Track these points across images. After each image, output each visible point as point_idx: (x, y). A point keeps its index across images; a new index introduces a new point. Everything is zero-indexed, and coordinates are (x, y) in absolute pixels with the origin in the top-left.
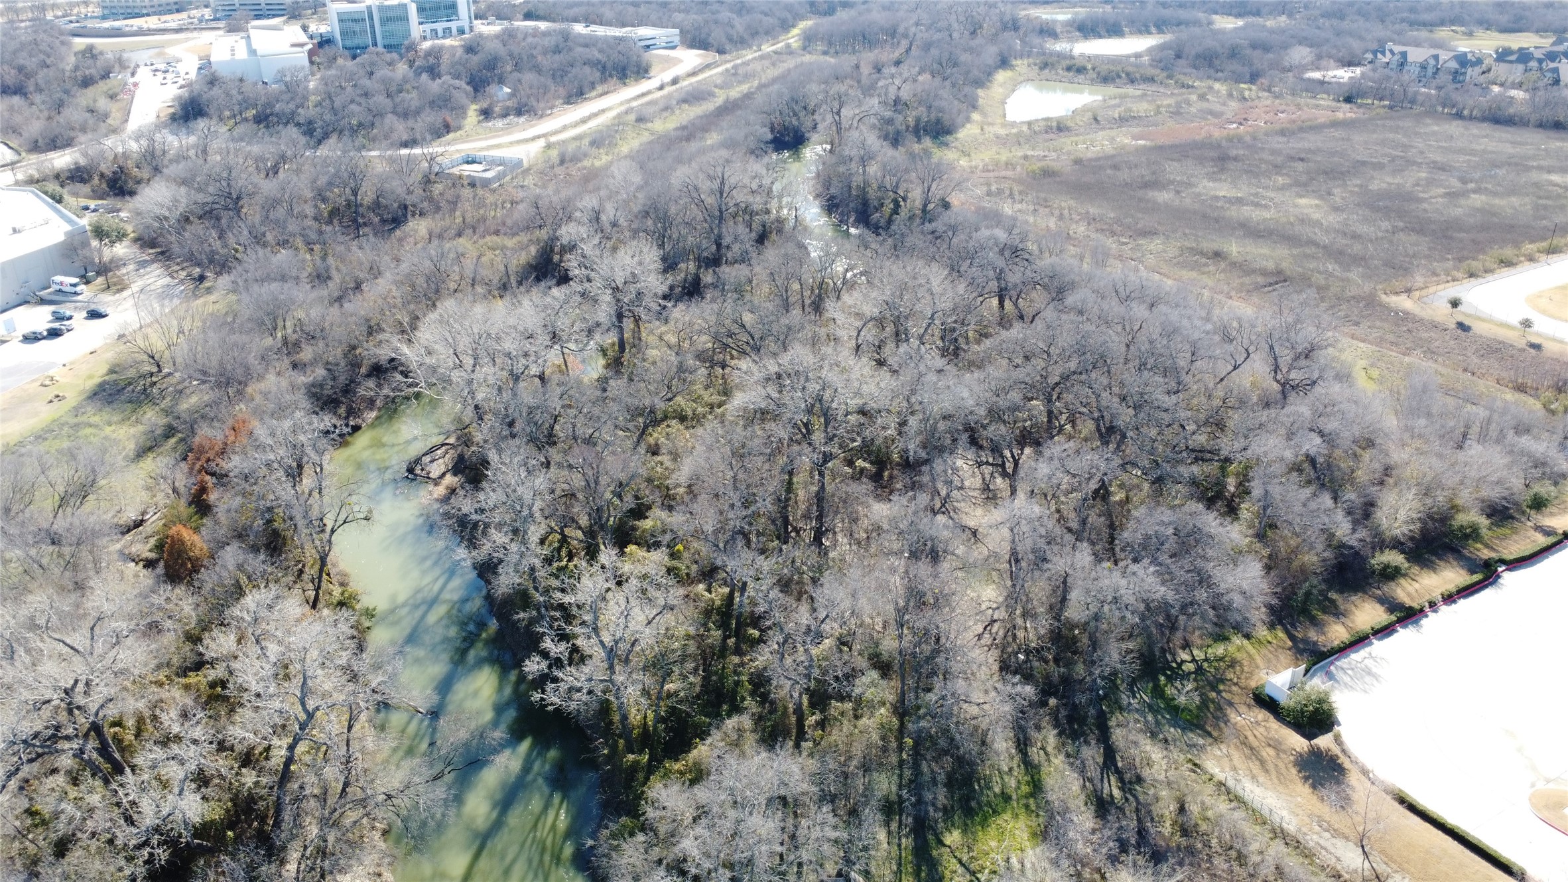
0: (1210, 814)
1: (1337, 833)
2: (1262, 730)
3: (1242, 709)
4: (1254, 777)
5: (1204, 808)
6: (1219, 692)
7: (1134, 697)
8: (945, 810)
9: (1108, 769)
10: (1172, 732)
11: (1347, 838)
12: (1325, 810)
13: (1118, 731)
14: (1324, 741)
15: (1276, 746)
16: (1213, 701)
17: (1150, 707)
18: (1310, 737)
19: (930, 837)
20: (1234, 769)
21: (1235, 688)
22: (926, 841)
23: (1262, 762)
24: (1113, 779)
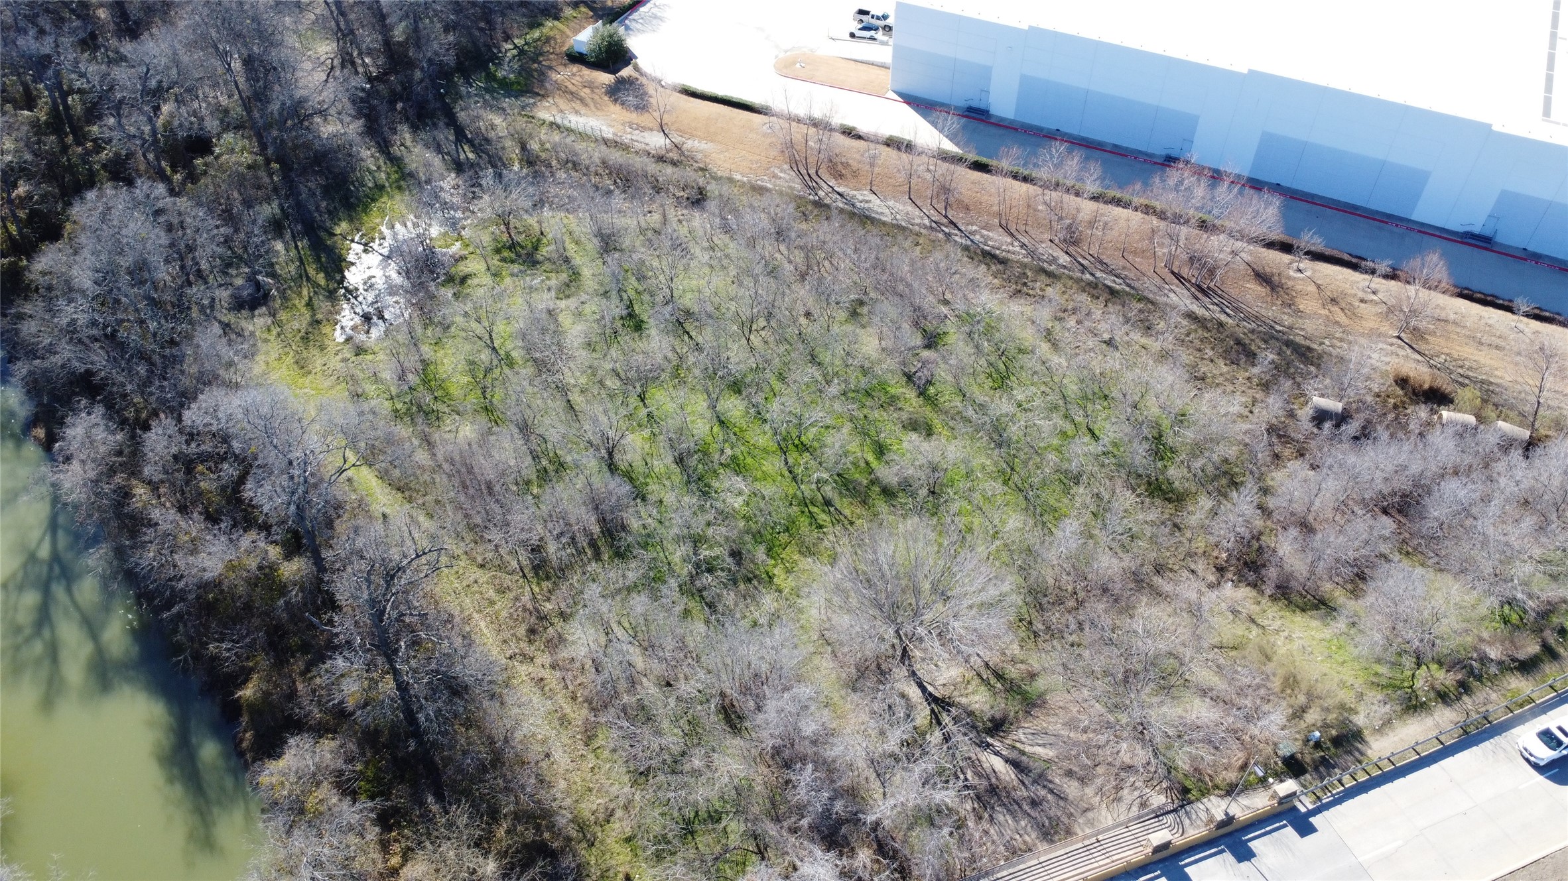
0: (548, 146)
1: (644, 129)
2: (578, 78)
3: (560, 68)
4: (577, 112)
5: (542, 144)
6: (539, 63)
7: (471, 86)
8: (330, 212)
9: (461, 142)
10: (506, 102)
11: (651, 130)
12: (633, 117)
13: (463, 113)
14: (626, 72)
15: (591, 86)
16: (536, 70)
17: (487, 90)
18: (614, 72)
19: (322, 234)
20: (561, 111)
21: (552, 56)
22: (318, 237)
23: (582, 100)
24: (466, 147)
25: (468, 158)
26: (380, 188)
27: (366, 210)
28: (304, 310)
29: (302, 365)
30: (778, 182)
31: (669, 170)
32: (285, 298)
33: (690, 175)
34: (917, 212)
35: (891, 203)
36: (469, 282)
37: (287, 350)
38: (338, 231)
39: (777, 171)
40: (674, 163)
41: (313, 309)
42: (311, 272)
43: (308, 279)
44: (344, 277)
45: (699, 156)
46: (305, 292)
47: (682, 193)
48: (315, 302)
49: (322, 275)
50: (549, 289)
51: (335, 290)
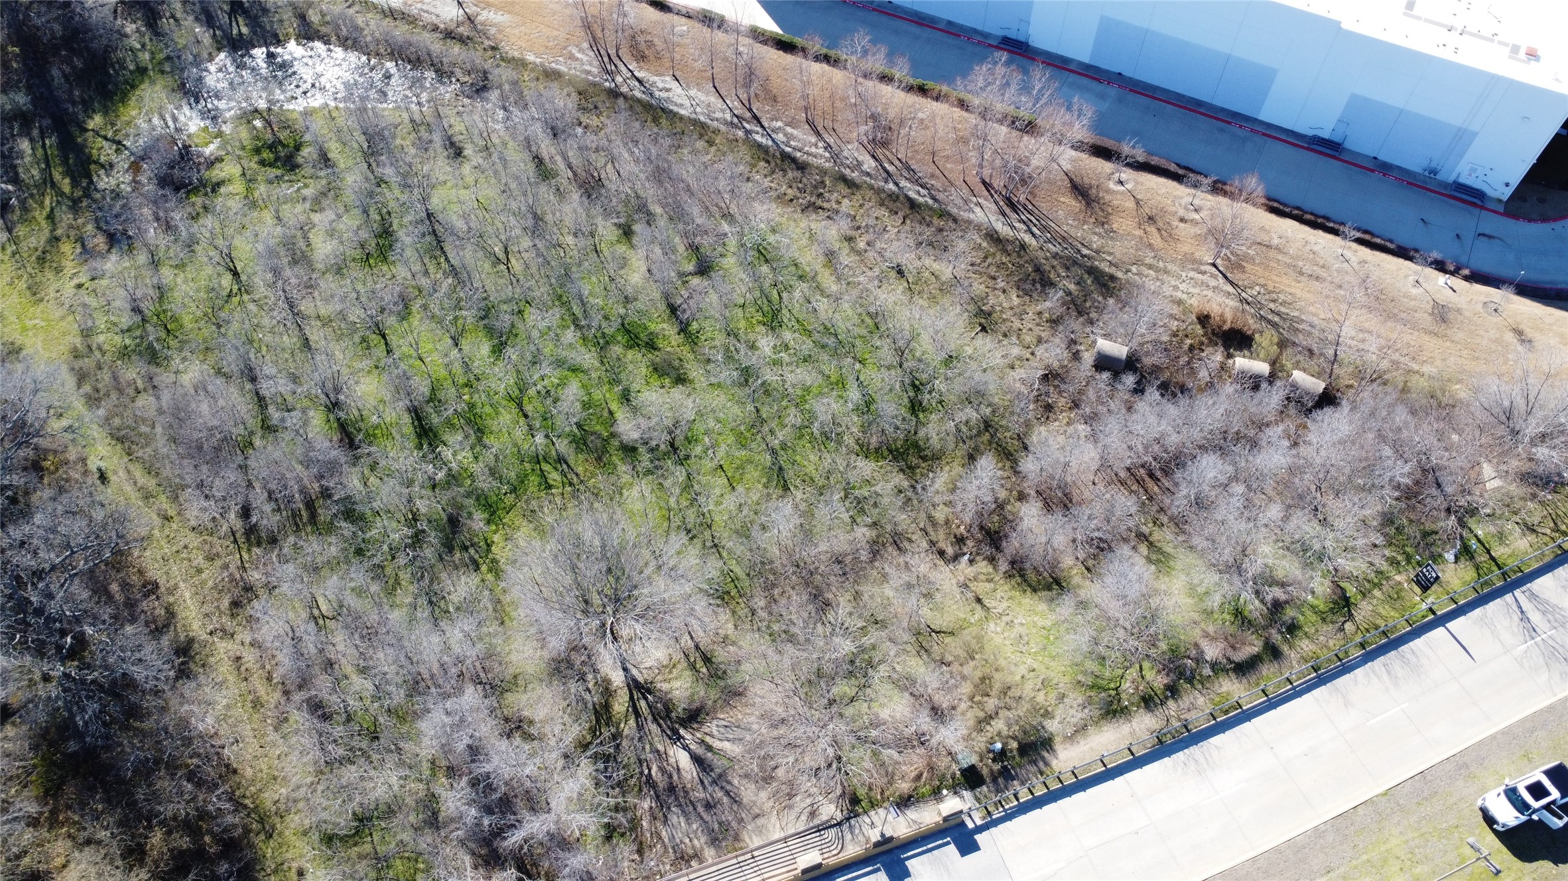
5: (324, 14)
19: (73, 128)
22: (68, 133)
25: (240, 34)
26: (142, 71)
27: (124, 99)
28: (43, 223)
29: (34, 290)
30: (576, 64)
31: (456, 49)
32: (25, 209)
33: (476, 57)
34: (719, 104)
35: (693, 92)
36: (223, 190)
37: (19, 272)
39: (574, 51)
40: (463, 40)
41: (53, 222)
42: (57, 176)
43: (53, 185)
44: (91, 182)
45: (493, 31)
46: (47, 202)
47: (466, 79)
48: (57, 213)
49: (67, 181)
50: (304, 199)
51: (80, 200)
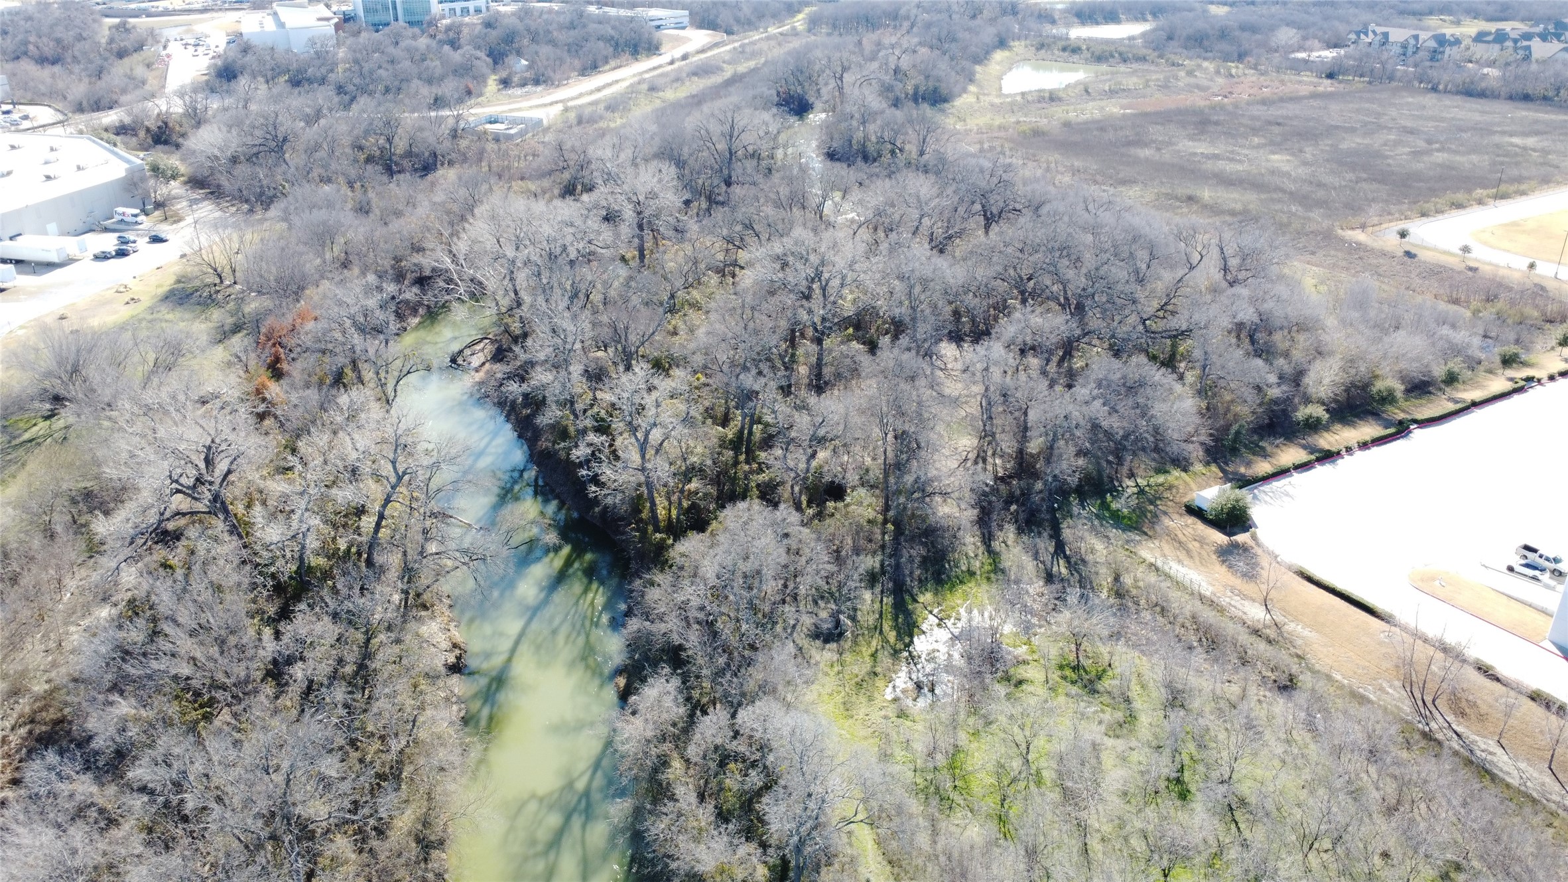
0: (1141, 584)
1: (1245, 597)
2: (1190, 530)
3: (1175, 516)
4: (1180, 561)
5: (1136, 580)
6: (1156, 506)
7: (1084, 509)
8: (920, 581)
9: (1058, 555)
10: (1113, 532)
11: (1254, 600)
12: (1237, 582)
13: (1068, 531)
14: (1241, 538)
15: (1202, 541)
16: (1151, 512)
17: (1097, 516)
18: (1230, 534)
19: (907, 597)
20: (1165, 556)
21: (1170, 503)
22: (903, 599)
23: (1188, 552)
24: (1061, 562)
25: (1060, 572)
26: (972, 574)
27: (952, 589)
28: (867, 659)
29: (847, 706)
30: (1384, 696)
31: (1262, 646)
32: (855, 643)
33: (1283, 657)
34: (1557, 787)
35: (1523, 765)
36: (1024, 687)
37: (841, 689)
38: (921, 599)
39: (1385, 685)
40: (1269, 641)
41: (875, 661)
42: (886, 626)
43: (881, 632)
44: (912, 642)
45: (1299, 642)
46: (874, 643)
47: (1269, 674)
48: (879, 655)
49: (894, 633)
50: (1100, 722)
51: (901, 651)
